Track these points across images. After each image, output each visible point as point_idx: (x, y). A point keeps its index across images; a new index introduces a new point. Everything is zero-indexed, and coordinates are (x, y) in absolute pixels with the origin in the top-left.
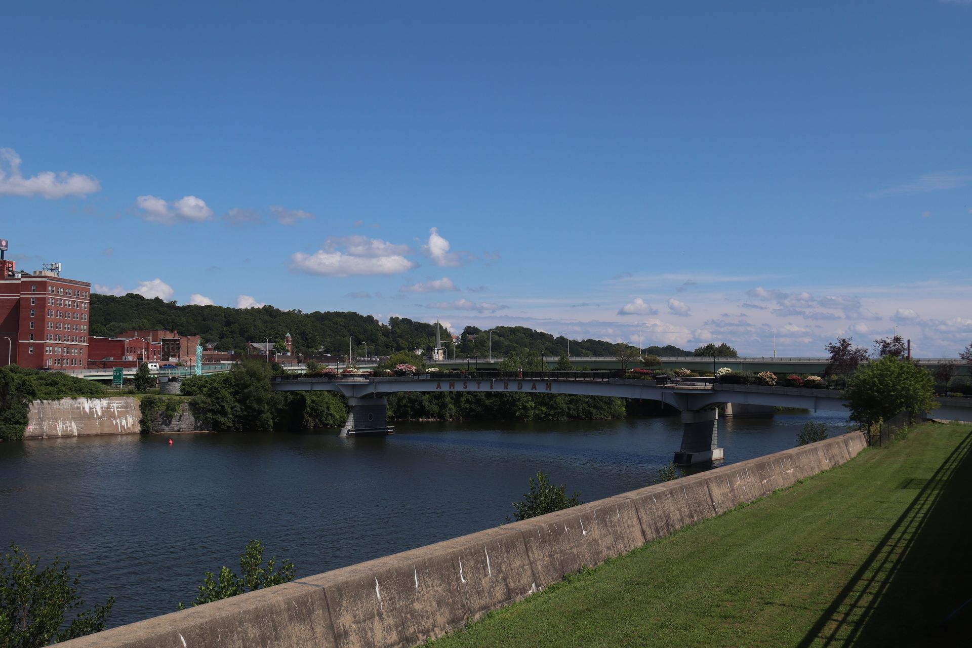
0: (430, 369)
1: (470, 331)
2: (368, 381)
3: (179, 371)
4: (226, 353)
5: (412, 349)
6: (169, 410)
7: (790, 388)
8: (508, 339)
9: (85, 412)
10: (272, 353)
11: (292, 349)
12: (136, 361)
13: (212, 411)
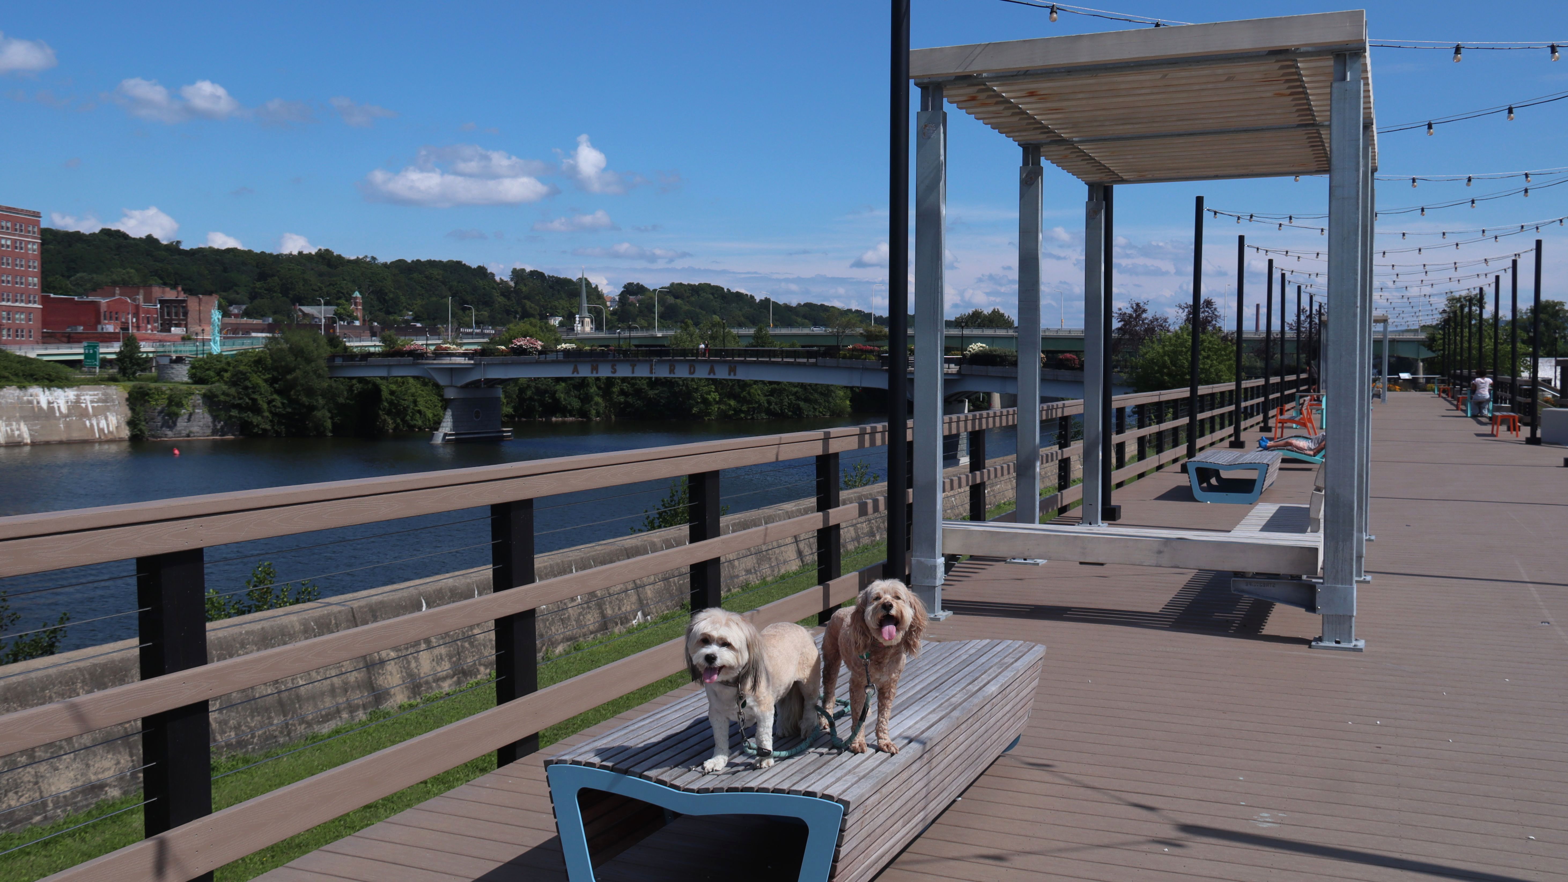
0: (564, 346)
1: (632, 290)
2: (472, 362)
3: (187, 348)
4: (259, 321)
5: (544, 318)
6: (173, 405)
7: (1063, 370)
8: (688, 302)
9: (41, 408)
10: (331, 322)
11: (364, 316)
12: (119, 333)
13: (238, 407)
